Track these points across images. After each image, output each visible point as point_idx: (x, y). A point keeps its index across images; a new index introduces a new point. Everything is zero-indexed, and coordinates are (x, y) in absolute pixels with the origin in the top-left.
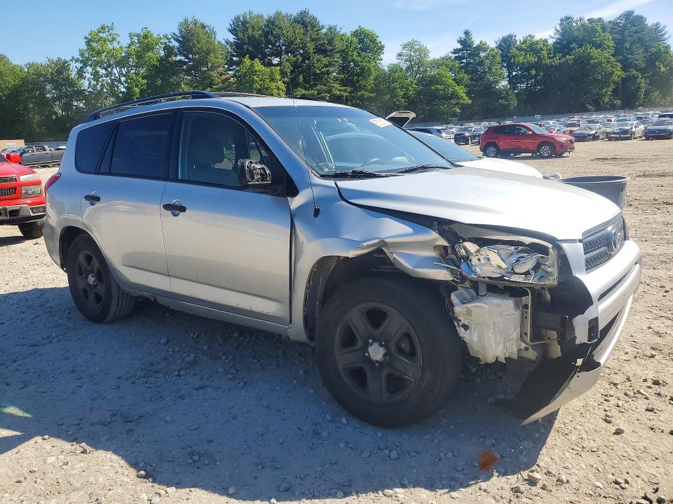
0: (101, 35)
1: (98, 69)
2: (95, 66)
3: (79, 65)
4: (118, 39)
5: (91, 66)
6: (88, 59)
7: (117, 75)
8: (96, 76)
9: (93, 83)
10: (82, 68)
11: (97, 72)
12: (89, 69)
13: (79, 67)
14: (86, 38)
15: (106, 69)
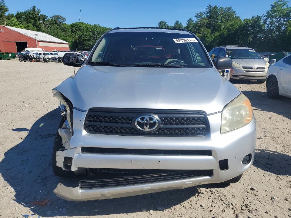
0: (279, 3)
1: (274, 19)
2: (273, 18)
3: (265, 18)
4: (288, 4)
5: (270, 18)
6: (270, 15)
7: (282, 21)
8: (272, 22)
9: (270, 26)
10: (266, 19)
11: (273, 20)
12: (269, 19)
13: (265, 19)
14: (272, 5)
15: (277, 19)
